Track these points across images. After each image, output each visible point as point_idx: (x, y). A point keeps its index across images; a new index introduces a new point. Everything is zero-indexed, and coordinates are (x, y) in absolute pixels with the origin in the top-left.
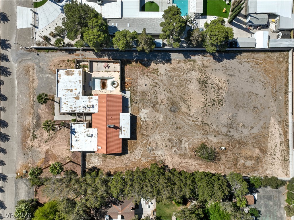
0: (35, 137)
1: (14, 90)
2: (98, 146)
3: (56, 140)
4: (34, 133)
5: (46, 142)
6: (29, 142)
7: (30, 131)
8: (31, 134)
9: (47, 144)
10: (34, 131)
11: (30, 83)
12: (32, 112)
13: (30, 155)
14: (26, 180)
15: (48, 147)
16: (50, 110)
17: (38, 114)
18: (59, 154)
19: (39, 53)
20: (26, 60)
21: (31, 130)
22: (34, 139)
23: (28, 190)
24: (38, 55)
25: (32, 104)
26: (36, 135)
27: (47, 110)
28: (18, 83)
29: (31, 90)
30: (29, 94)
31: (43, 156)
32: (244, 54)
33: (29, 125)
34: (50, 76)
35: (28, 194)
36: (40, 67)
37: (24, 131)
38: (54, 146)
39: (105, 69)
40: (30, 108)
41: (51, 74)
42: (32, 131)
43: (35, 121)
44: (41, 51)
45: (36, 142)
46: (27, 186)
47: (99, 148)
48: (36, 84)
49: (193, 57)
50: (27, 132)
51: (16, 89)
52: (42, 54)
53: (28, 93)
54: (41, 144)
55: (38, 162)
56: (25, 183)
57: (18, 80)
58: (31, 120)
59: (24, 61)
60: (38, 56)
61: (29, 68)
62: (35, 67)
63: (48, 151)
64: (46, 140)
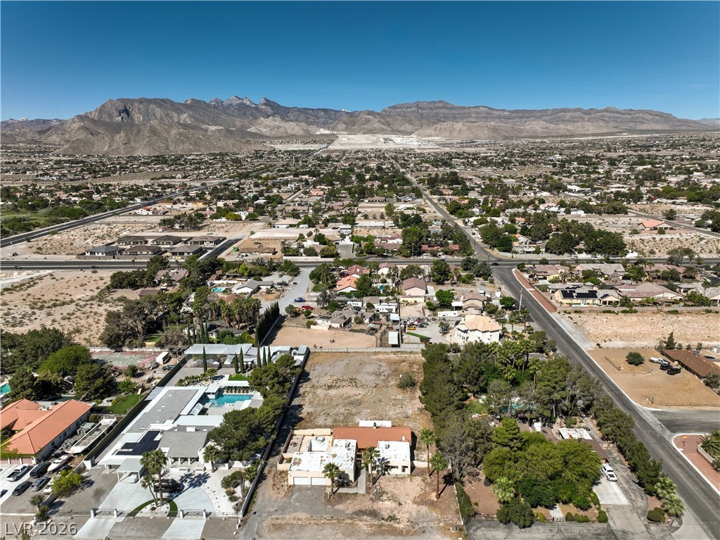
0: (392, 518)
2: (401, 441)
3: (396, 492)
4: (386, 518)
5: (400, 504)
6: (401, 526)
7: (382, 525)
8: (388, 523)
9: (403, 503)
10: (383, 519)
11: (300, 523)
12: (349, 521)
13: (425, 524)
14: (468, 529)
15: (410, 502)
16: (348, 499)
17: (353, 513)
18: (419, 489)
19: (252, 512)
20: (258, 529)
21: (380, 523)
22: (397, 519)
23: (484, 526)
24: (255, 513)
25: (335, 521)
26: (390, 517)
29: (312, 522)
30: (317, 524)
31: (424, 509)
32: (307, 369)
33: (371, 526)
34: (294, 497)
36: (276, 511)
37: (383, 533)
38: (408, 495)
39: (298, 446)
40: (343, 524)
41: (292, 495)
42: (383, 521)
43: (365, 517)
44: (249, 509)
45: (402, 516)
46: (478, 528)
47: (404, 439)
48: (303, 516)
50: (383, 528)
52: (254, 508)
53: (316, 527)
54: (406, 510)
55: (434, 514)
56: (475, 530)
58: (364, 523)
59: (259, 532)
60: (257, 514)
61: (273, 525)
62: (274, 516)
63: (414, 502)
64: (397, 504)
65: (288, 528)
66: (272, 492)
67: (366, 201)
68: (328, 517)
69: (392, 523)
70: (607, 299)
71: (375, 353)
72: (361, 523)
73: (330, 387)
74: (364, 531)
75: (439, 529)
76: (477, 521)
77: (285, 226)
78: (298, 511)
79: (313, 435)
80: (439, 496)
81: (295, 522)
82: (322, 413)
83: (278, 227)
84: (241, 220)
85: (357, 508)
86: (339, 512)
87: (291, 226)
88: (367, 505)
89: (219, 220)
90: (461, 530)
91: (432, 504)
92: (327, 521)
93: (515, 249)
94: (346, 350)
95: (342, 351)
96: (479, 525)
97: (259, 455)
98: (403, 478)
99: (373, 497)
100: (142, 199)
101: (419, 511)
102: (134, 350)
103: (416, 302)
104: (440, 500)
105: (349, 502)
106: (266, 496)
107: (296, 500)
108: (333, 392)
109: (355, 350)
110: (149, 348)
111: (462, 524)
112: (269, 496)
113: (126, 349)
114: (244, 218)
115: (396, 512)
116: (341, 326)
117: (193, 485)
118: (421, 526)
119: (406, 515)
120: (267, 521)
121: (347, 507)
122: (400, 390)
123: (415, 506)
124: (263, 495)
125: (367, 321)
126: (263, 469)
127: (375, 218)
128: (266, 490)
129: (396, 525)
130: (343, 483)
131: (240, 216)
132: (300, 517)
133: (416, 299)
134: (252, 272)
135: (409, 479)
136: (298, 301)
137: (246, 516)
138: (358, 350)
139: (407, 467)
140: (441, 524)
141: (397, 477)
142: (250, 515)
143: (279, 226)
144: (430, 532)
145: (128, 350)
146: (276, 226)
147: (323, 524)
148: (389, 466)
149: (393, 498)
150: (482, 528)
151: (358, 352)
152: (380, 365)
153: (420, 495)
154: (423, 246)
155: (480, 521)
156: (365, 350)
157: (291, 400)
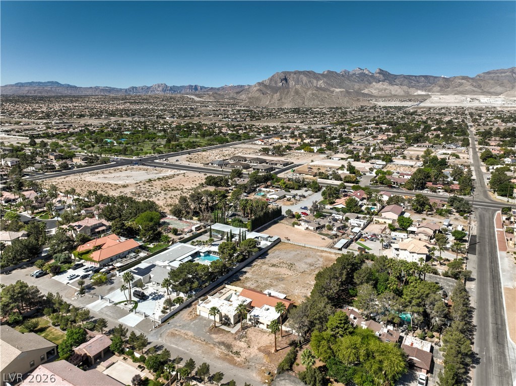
1: (180, 350)
3: (253, 339)
4: (234, 352)
5: (249, 347)
6: (239, 360)
7: (229, 355)
8: (233, 355)
9: (252, 347)
10: (231, 352)
11: (186, 337)
12: (212, 346)
13: (253, 364)
14: (277, 377)
15: (256, 348)
16: (222, 333)
17: (218, 342)
18: (269, 342)
20: (163, 332)
21: (228, 353)
22: (240, 355)
23: (290, 380)
25: (205, 343)
26: (237, 352)
27: (221, 335)
28: (177, 345)
29: (192, 339)
30: (194, 341)
31: (261, 355)
32: (269, 251)
33: (221, 353)
34: (194, 322)
35: (295, 382)
36: (180, 326)
37: (224, 360)
38: (258, 343)
40: (207, 346)
43: (223, 347)
44: (168, 321)
45: (244, 354)
46: (285, 380)
48: (191, 334)
49: (254, 264)
50: (227, 357)
51: (180, 348)
52: (171, 321)
53: (192, 342)
54: (249, 351)
55: (265, 360)
56: (281, 380)
57: (174, 343)
58: (219, 350)
59: (163, 334)
60: (169, 324)
61: (172, 333)
62: (176, 328)
63: (259, 349)
64: (248, 346)
65: (178, 337)
67: (415, 146)
68: (203, 339)
69: (235, 356)
71: (322, 251)
72: (217, 349)
73: (273, 265)
74: (215, 354)
75: (259, 370)
76: (288, 374)
77: (338, 159)
78: (190, 330)
80: (277, 351)
81: (183, 335)
82: (254, 280)
83: (333, 159)
84: (313, 152)
85: (223, 340)
86: (211, 338)
87: (342, 159)
88: (230, 340)
89: (299, 151)
90: (272, 376)
91: (268, 354)
92: (200, 341)
93: (515, 195)
94: (304, 245)
95: (301, 245)
96: (287, 378)
97: (194, 293)
98: (265, 332)
99: (237, 337)
100: (265, 135)
101: (257, 355)
102: (188, 220)
104: (276, 353)
107: (194, 324)
108: (273, 269)
109: (310, 247)
110: (195, 221)
111: (276, 373)
112: (183, 317)
113: (184, 219)
114: (315, 150)
115: (242, 350)
116: (314, 228)
117: (153, 299)
118: (250, 364)
119: (246, 355)
120: (170, 330)
121: (217, 337)
123: (257, 351)
124: (182, 315)
125: (335, 229)
126: (193, 301)
128: (185, 314)
129: (236, 358)
130: (227, 323)
131: (313, 149)
132: (188, 334)
133: (386, 221)
135: (268, 334)
137: (163, 324)
138: (312, 247)
140: (263, 368)
141: (262, 331)
142: (166, 324)
144: (252, 370)
147: (197, 342)
148: (259, 322)
149: (248, 342)
150: (287, 381)
152: (318, 260)
153: (266, 346)
154: (428, 183)
155: (290, 376)
156: (317, 248)
157: (244, 267)
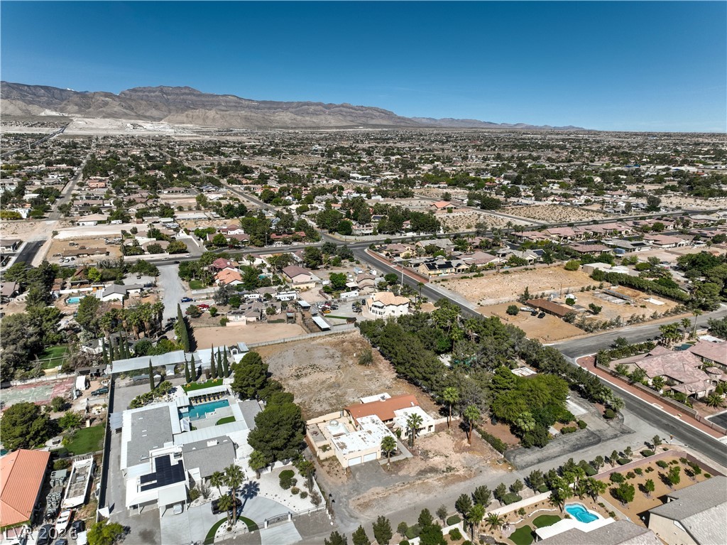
0: (450, 469)
2: (411, 406)
3: (436, 448)
4: (445, 470)
5: (447, 457)
6: (461, 472)
7: (447, 476)
8: (450, 473)
9: (448, 455)
10: (443, 472)
11: (380, 496)
12: (419, 482)
13: (477, 466)
14: (509, 459)
15: (452, 453)
16: (404, 464)
17: (418, 474)
18: (451, 441)
19: (330, 501)
20: (349, 513)
21: (444, 475)
22: (454, 468)
23: (518, 454)
24: (333, 501)
25: (408, 485)
26: (448, 468)
28: (389, 510)
29: (390, 492)
30: (397, 493)
31: (467, 455)
33: (439, 480)
34: (357, 477)
37: (452, 482)
38: (446, 448)
39: (320, 434)
40: (416, 486)
41: (354, 476)
42: (445, 473)
43: (429, 474)
45: (456, 465)
46: (515, 457)
47: (413, 405)
48: (378, 489)
50: (449, 478)
53: (397, 495)
54: (454, 459)
55: (477, 456)
58: (432, 479)
59: (352, 514)
60: (336, 501)
61: (359, 505)
62: (353, 498)
63: (456, 452)
64: (444, 457)
65: (374, 503)
66: (332, 479)
67: (165, 192)
68: (400, 484)
69: (453, 472)
70: (461, 268)
71: (312, 339)
72: (430, 481)
73: (298, 376)
74: (437, 485)
75: (490, 466)
76: (509, 452)
78: (371, 488)
79: (325, 421)
80: (469, 442)
81: (376, 497)
82: (312, 401)
84: (21, 218)
85: (417, 469)
86: (405, 477)
87: (100, 222)
88: (422, 465)
90: (505, 462)
91: (469, 450)
92: (402, 488)
93: (354, 232)
94: (282, 341)
95: (279, 342)
96: (514, 455)
98: (431, 436)
99: (422, 457)
101: (465, 458)
102: (29, 382)
103: (308, 288)
104: (472, 445)
105: (406, 467)
106: (330, 483)
107: (362, 479)
108: (305, 380)
109: (291, 339)
110: (49, 376)
111: (503, 457)
112: (332, 482)
114: (24, 216)
115: (449, 464)
116: (258, 319)
117: (248, 496)
118: (475, 468)
119: (458, 464)
120: (351, 504)
121: (409, 471)
122: (363, 367)
123: (458, 454)
124: (326, 483)
125: (279, 311)
127: (190, 210)
128: (325, 478)
129: (457, 473)
131: (18, 214)
132: (377, 491)
133: (307, 285)
134: (104, 277)
135: (436, 436)
136: (185, 301)
138: (294, 339)
139: (432, 426)
140: (489, 462)
141: (426, 436)
142: (330, 504)
143: (85, 223)
144: (486, 470)
145: (19, 383)
146: (81, 224)
147: (401, 490)
148: (418, 430)
149: (437, 454)
150: (518, 456)
151: (295, 341)
152: (326, 349)
153: (455, 445)
155: (512, 452)
156: (300, 338)
